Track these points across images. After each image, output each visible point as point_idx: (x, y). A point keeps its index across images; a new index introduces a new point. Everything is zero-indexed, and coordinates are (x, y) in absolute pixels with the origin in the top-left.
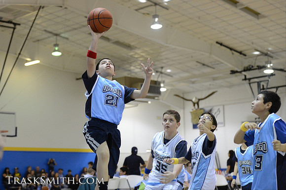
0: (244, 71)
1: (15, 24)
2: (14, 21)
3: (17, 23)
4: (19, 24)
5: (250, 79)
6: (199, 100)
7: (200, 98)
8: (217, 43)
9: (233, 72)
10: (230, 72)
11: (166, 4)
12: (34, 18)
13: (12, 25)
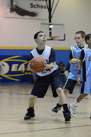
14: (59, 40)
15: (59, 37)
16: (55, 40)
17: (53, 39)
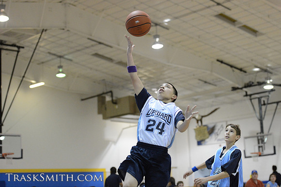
0: (245, 87)
1: (19, 47)
2: (18, 44)
3: (21, 46)
4: (23, 47)
5: (250, 95)
6: (202, 117)
7: (203, 115)
8: (218, 60)
9: (234, 89)
10: (231, 89)
11: (166, 24)
12: (37, 41)
13: (16, 49)
14: (14, 158)
15: (13, 154)
16: (8, 158)
17: (5, 157)
